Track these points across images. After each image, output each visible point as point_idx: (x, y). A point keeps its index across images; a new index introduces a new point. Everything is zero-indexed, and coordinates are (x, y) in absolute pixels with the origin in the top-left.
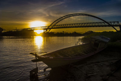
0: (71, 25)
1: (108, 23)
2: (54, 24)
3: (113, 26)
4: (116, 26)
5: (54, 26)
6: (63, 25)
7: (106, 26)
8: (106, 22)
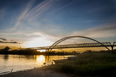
0: (70, 46)
1: (101, 44)
2: (55, 45)
3: (106, 46)
4: (109, 46)
5: (55, 46)
6: (63, 45)
7: (100, 46)
8: (100, 43)
